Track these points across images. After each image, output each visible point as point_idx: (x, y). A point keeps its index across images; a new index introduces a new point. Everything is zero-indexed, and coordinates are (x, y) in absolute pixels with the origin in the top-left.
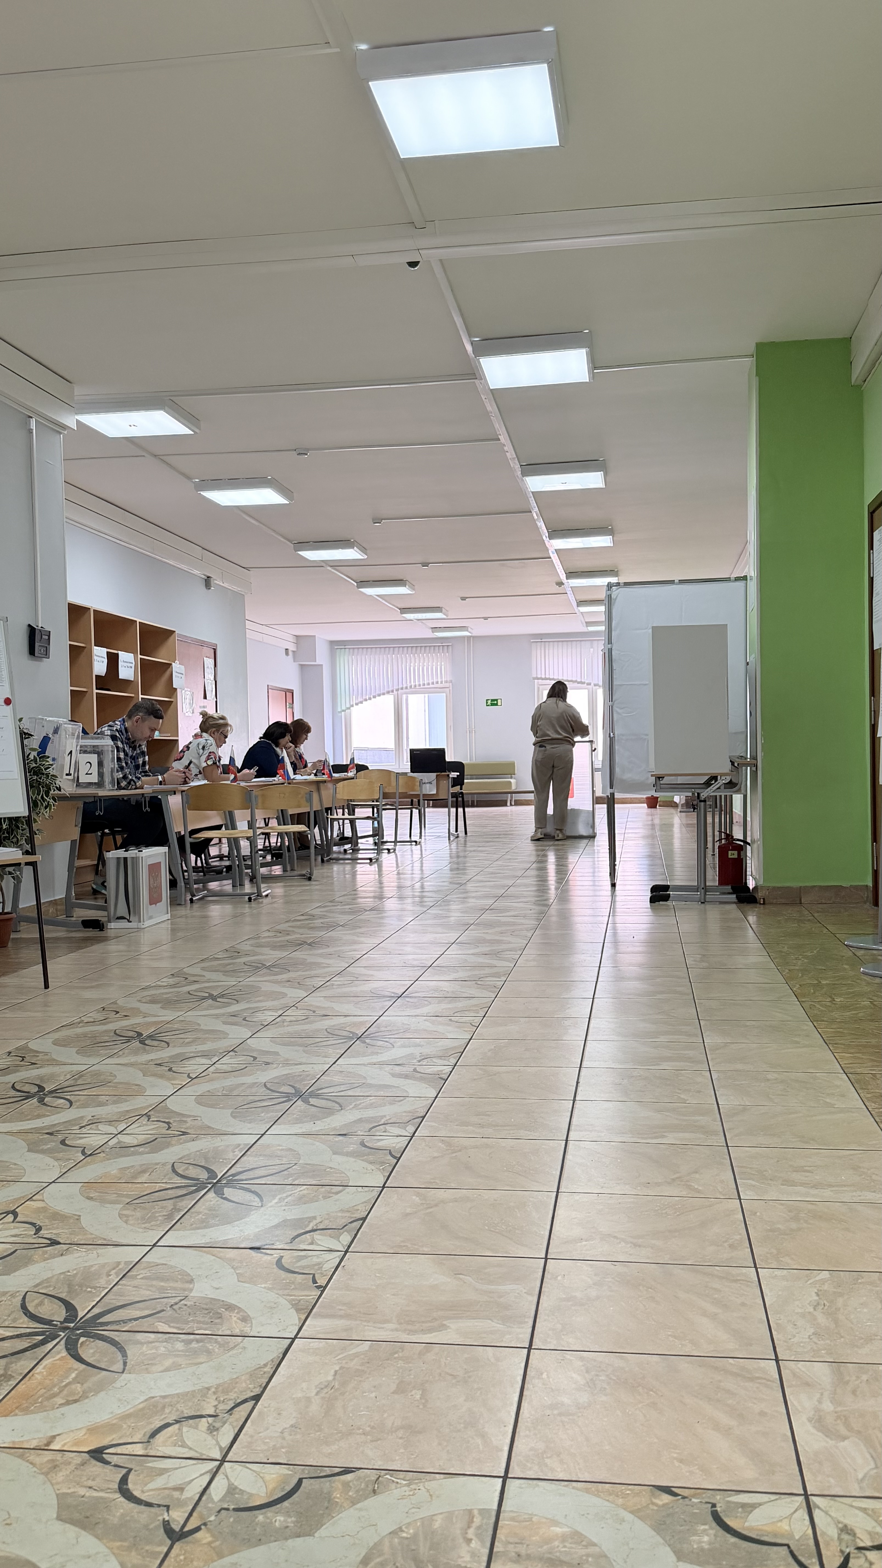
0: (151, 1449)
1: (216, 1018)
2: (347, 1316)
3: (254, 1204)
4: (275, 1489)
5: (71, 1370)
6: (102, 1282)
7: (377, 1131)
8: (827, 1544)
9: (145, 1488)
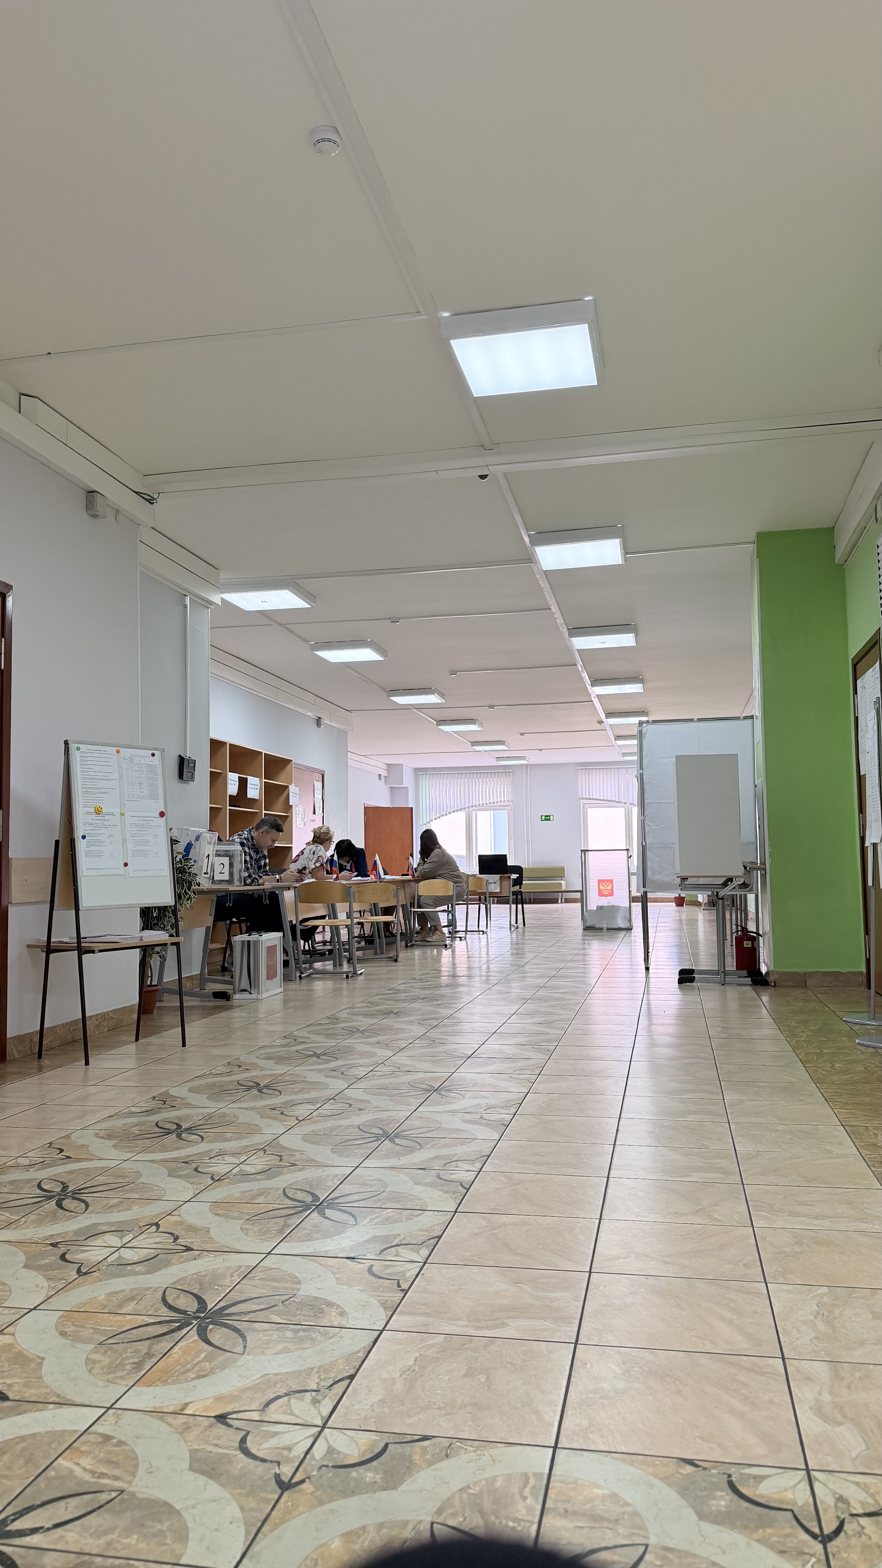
0: (265, 1416)
1: (319, 1072)
2: (426, 1314)
3: (350, 1223)
4: (365, 1451)
5: (201, 1351)
6: (227, 1281)
7: (450, 1166)
8: (826, 1511)
9: (261, 1447)
